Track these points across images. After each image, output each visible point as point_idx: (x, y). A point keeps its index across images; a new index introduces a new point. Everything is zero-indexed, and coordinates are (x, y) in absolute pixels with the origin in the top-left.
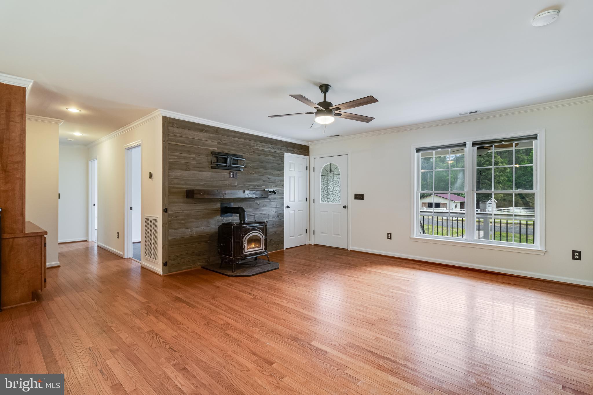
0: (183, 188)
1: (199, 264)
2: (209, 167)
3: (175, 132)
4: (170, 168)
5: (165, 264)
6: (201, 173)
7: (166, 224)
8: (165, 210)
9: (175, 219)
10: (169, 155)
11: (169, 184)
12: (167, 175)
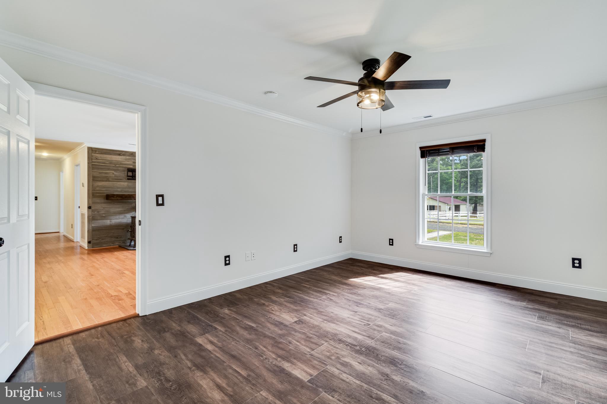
0: (104, 193)
1: (117, 244)
2: (126, 179)
3: (97, 157)
4: (93, 180)
5: (89, 242)
6: (119, 183)
7: (90, 216)
8: (89, 208)
9: (97, 213)
10: (93, 172)
11: (92, 191)
12: (91, 184)
